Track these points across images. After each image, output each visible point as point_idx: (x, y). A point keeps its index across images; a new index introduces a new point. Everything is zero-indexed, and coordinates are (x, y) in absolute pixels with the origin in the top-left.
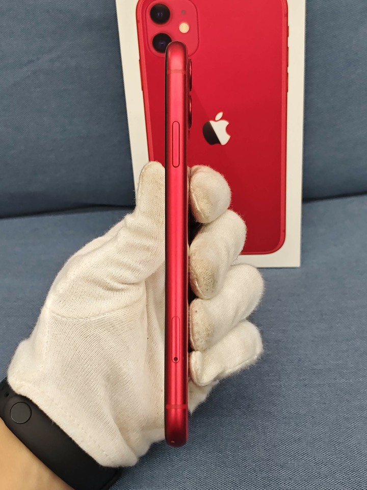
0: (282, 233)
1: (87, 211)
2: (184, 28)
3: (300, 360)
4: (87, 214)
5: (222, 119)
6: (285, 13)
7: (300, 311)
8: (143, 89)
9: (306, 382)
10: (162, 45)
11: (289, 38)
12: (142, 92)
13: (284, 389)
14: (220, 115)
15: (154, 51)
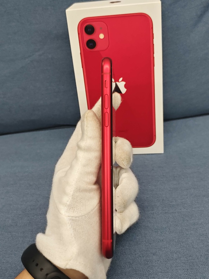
0: (154, 137)
1: (60, 128)
2: (102, 36)
3: (163, 200)
4: (60, 130)
5: (122, 81)
6: (152, 27)
7: (163, 175)
8: (82, 67)
9: (166, 211)
10: (91, 45)
11: (154, 39)
12: (82, 69)
13: (155, 215)
14: (121, 79)
15: (87, 48)
